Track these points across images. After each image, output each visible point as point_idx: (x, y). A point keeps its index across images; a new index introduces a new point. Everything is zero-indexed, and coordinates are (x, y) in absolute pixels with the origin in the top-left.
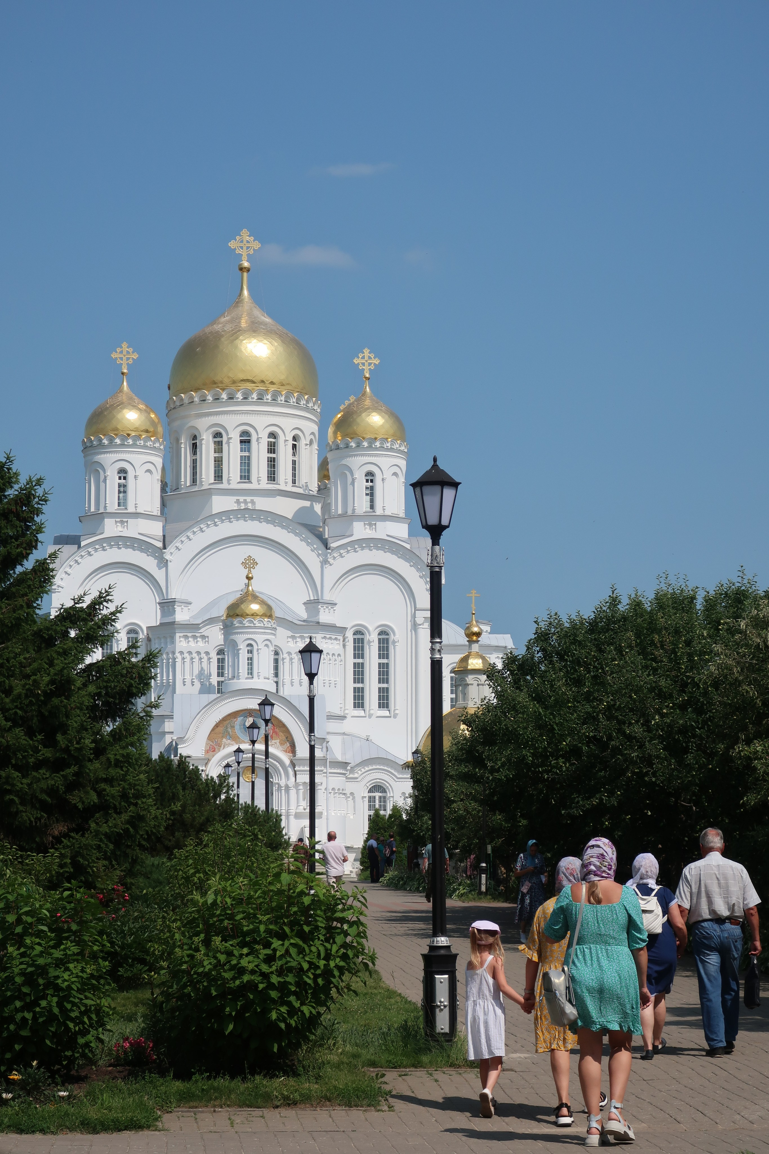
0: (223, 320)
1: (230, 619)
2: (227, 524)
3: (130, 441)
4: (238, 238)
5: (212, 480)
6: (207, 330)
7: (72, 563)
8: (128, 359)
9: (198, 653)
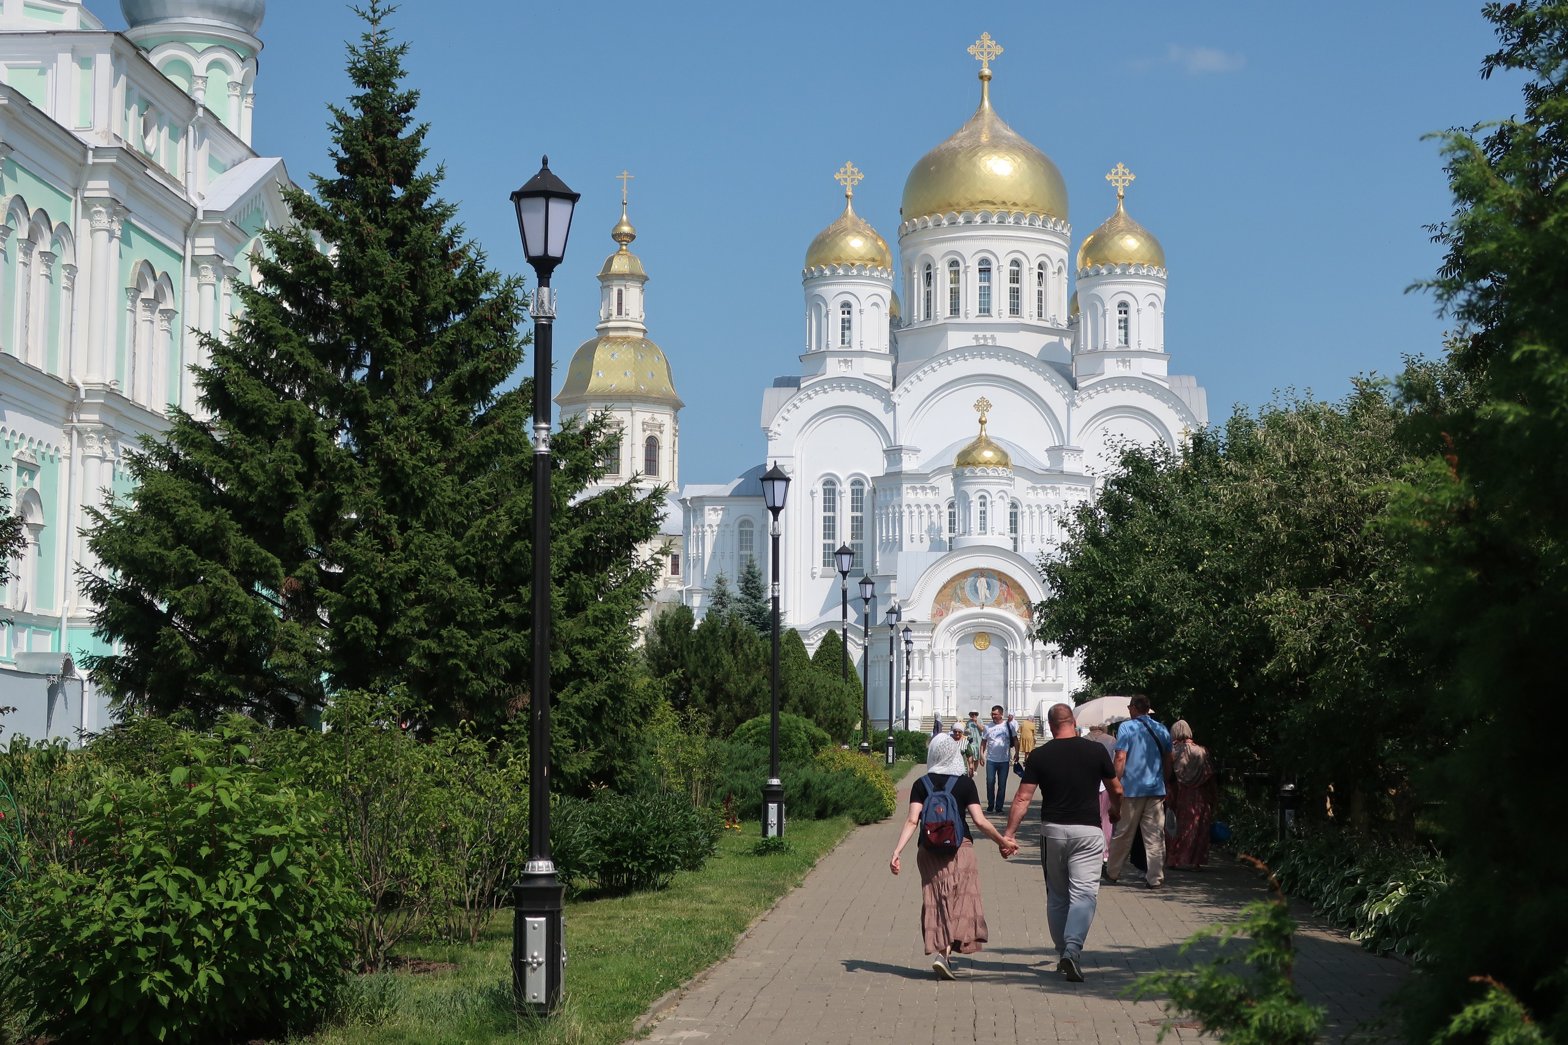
0: (960, 134)
1: (960, 468)
2: (961, 362)
3: (855, 272)
4: (978, 42)
5: (948, 314)
6: (943, 147)
7: (790, 408)
8: (853, 180)
9: (928, 506)
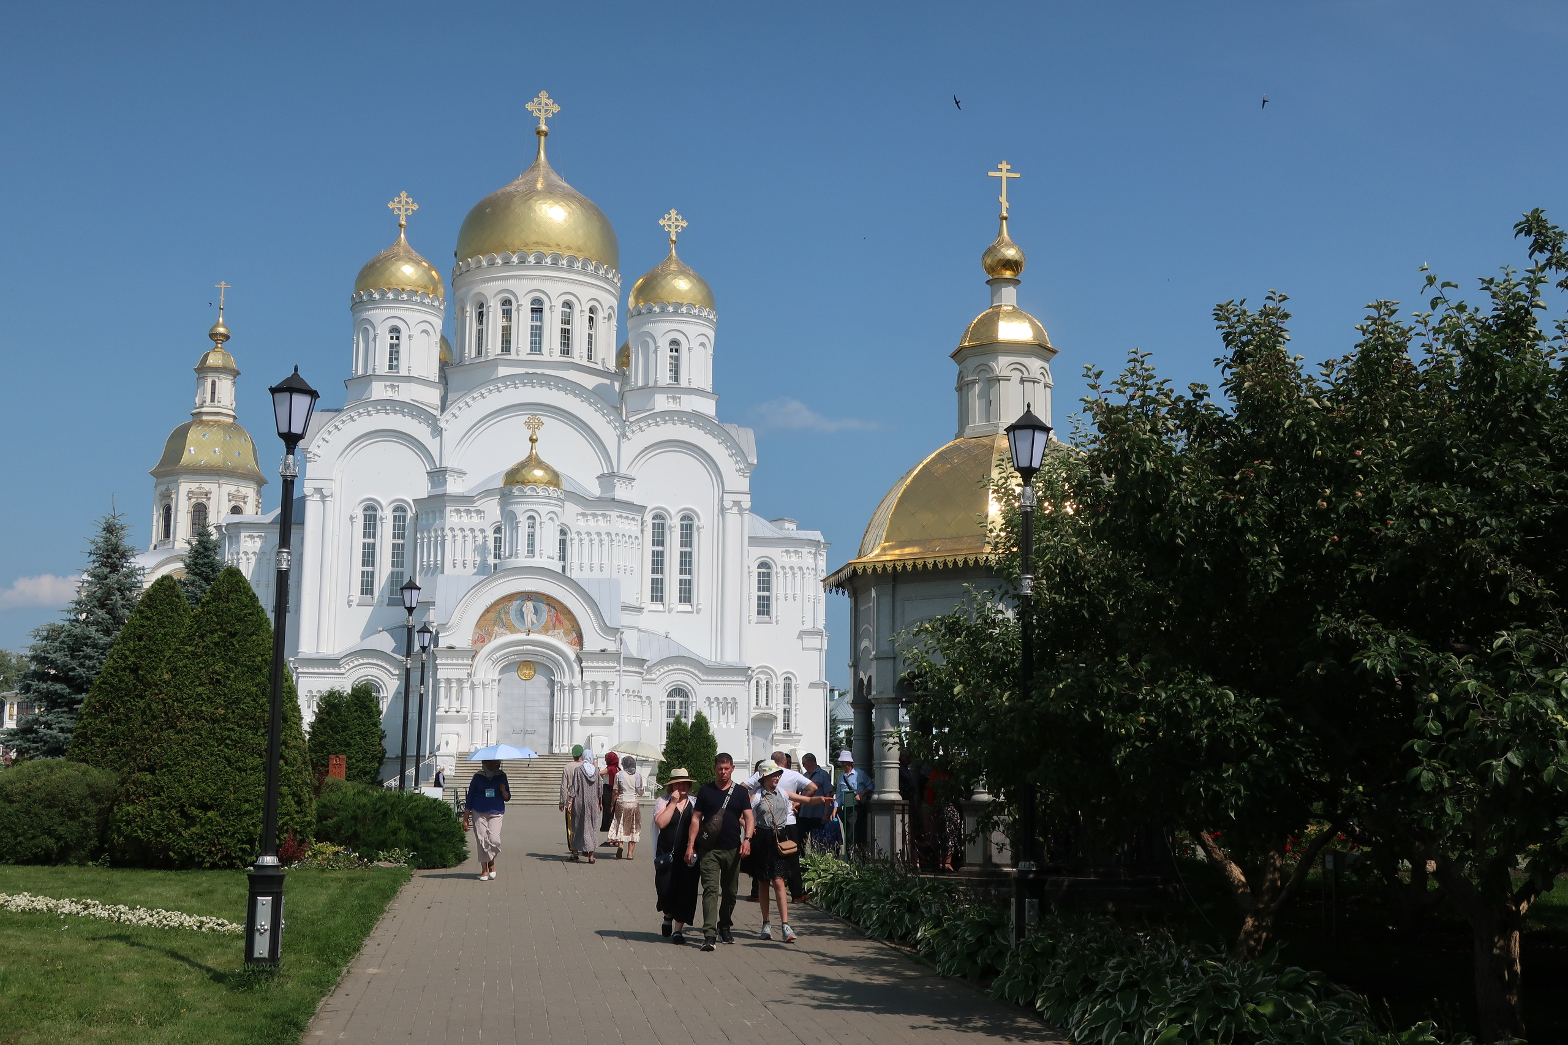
0: (516, 182)
1: (508, 487)
2: (511, 390)
3: (405, 297)
4: (536, 99)
5: (499, 352)
6: (499, 192)
7: (330, 429)
8: (407, 210)
9: (472, 530)
